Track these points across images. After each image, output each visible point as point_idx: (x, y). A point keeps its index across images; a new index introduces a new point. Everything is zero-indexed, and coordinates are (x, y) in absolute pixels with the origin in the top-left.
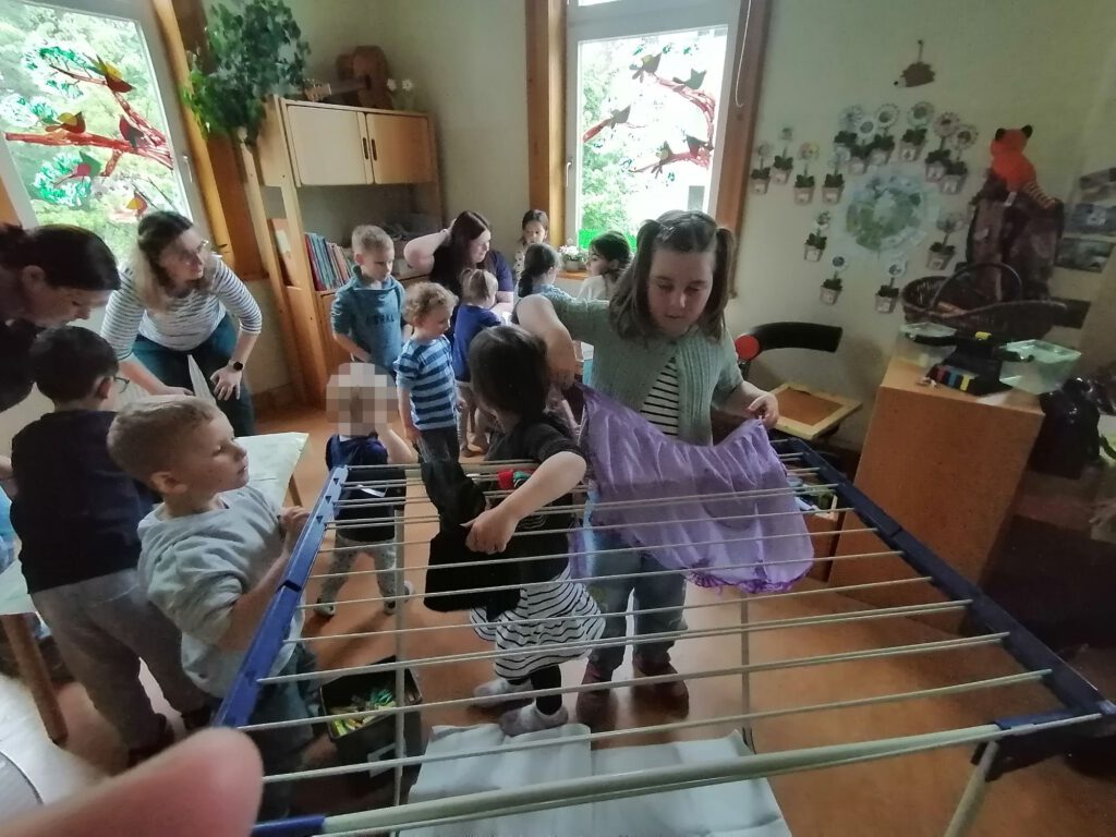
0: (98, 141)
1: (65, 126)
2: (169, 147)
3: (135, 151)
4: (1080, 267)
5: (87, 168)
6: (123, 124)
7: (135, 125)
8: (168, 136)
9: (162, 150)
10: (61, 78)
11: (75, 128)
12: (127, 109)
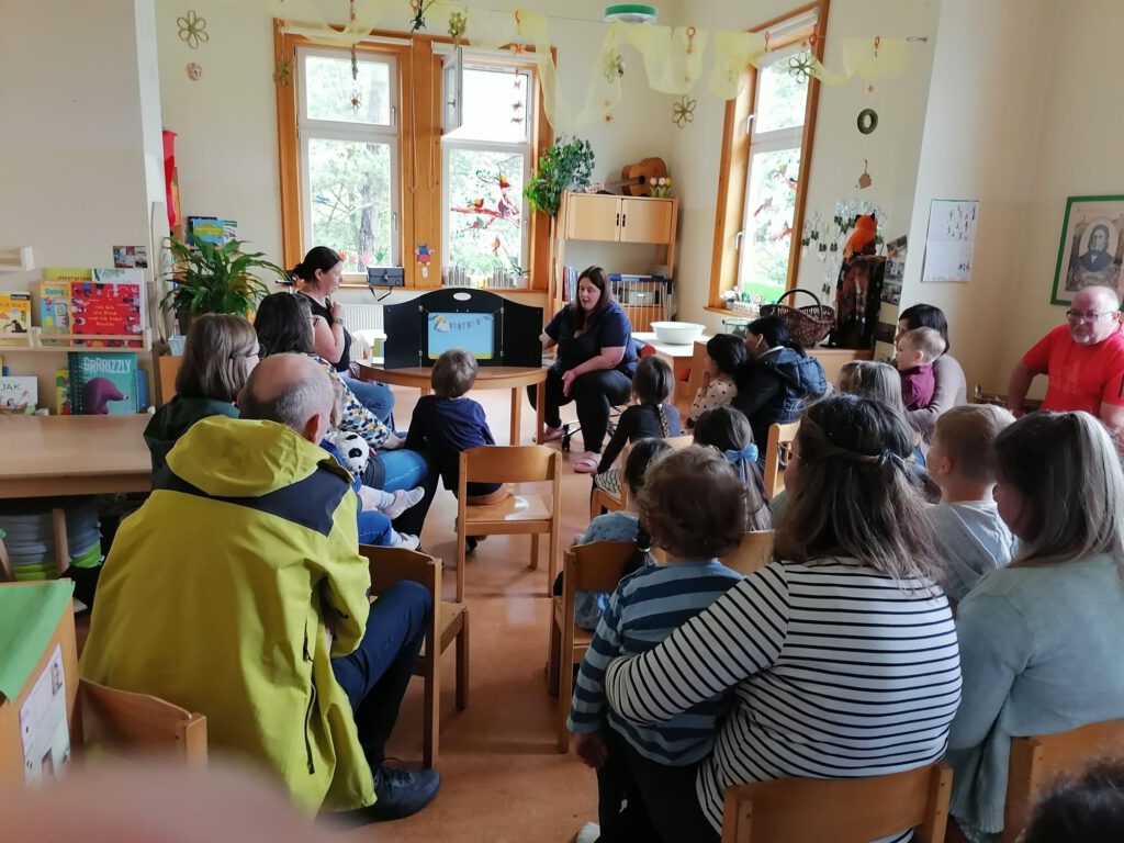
0: (487, 211)
1: (476, 205)
2: (520, 216)
3: (502, 217)
4: (889, 302)
5: (477, 224)
6: (501, 204)
7: (505, 203)
8: (520, 210)
9: (516, 217)
10: (482, 183)
11: (479, 206)
12: (504, 196)
